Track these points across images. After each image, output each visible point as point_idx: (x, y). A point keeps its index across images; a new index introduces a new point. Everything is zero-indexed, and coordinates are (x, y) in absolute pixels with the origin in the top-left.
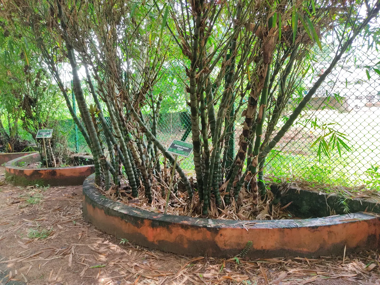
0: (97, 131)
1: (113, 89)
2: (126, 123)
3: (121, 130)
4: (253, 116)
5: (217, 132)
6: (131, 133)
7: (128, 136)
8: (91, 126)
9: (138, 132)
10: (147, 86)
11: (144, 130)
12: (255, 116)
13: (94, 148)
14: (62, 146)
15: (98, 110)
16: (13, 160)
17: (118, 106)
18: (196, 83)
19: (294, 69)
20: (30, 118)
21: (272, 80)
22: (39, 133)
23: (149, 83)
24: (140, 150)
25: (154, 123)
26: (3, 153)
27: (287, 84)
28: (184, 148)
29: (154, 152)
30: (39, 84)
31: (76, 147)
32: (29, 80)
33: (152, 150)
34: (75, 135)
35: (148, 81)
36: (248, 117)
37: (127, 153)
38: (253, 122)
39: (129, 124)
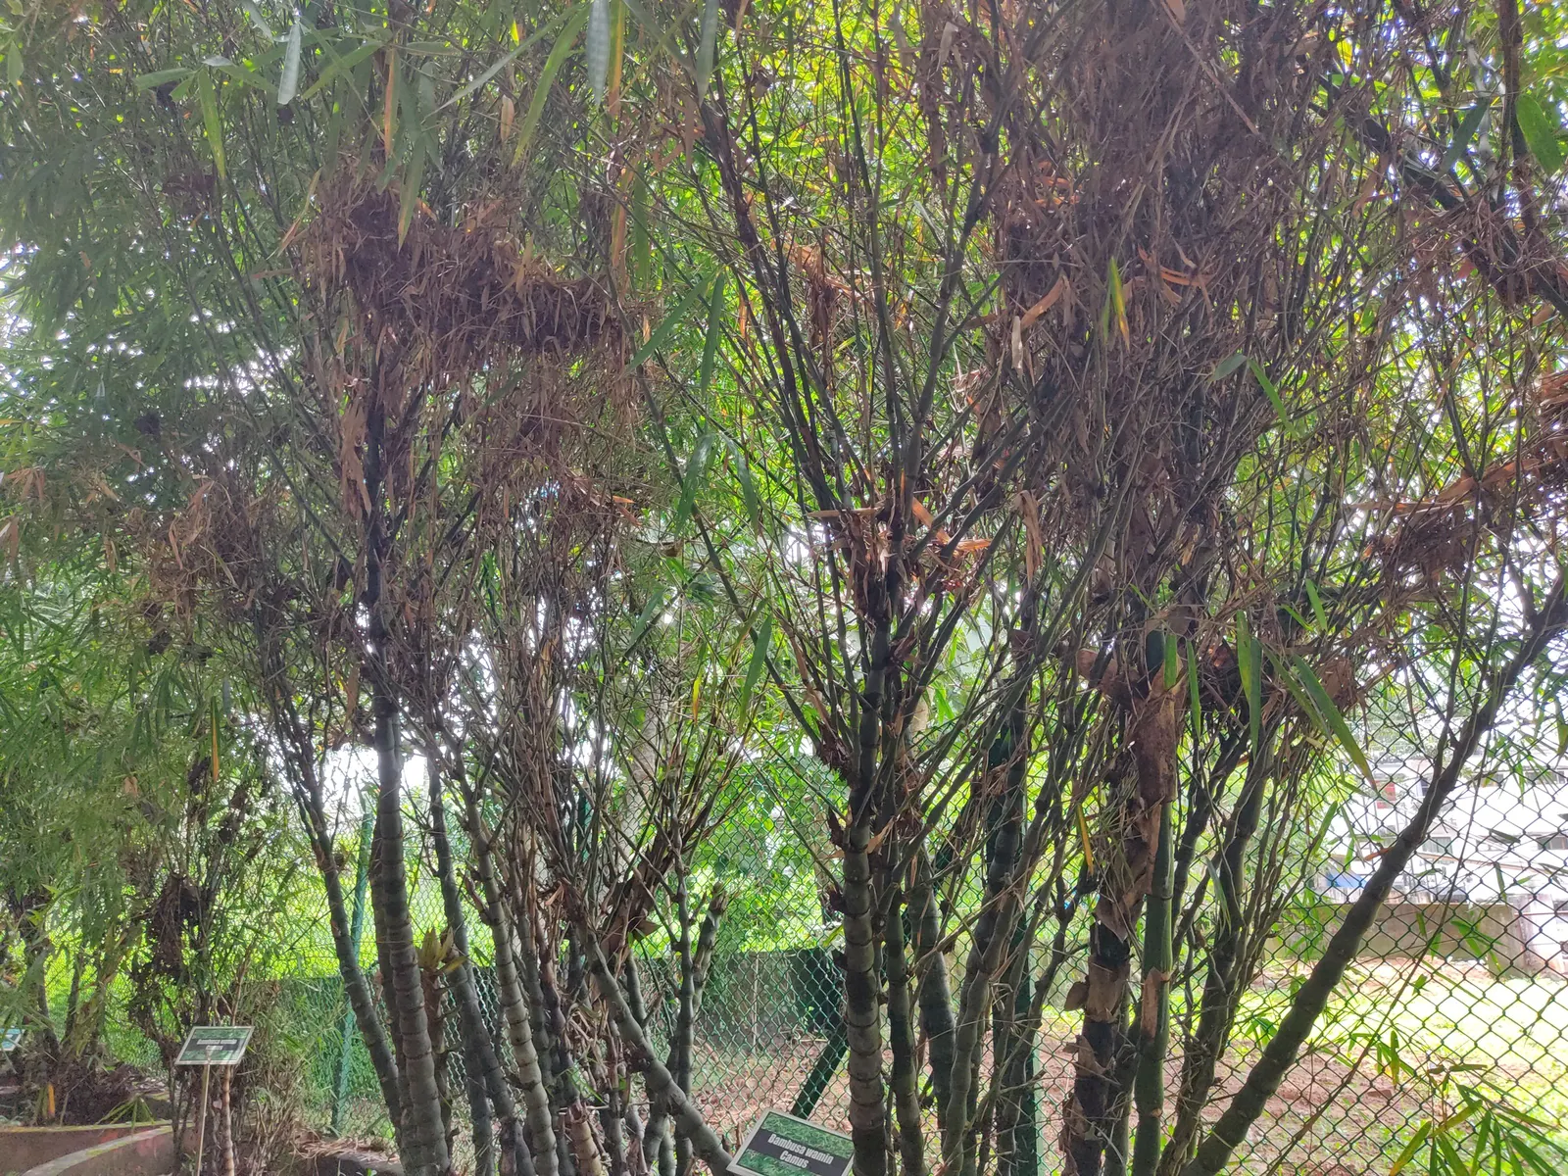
0: (435, 1047)
1: (527, 863)
2: (565, 1014)
3: (540, 1049)
4: (1118, 1011)
5: (961, 1087)
6: (581, 1062)
7: (565, 1078)
8: (413, 1030)
9: (610, 1059)
10: (666, 854)
11: (640, 1061)
12: (1124, 1009)
13: (412, 1127)
14: (277, 1103)
15: (456, 953)
16: (50, 1165)
17: (539, 940)
18: (871, 872)
19: (1272, 819)
20: (169, 971)
21: (1185, 856)
22: (194, 1041)
23: (676, 845)
24: (611, 1146)
25: (684, 1020)
26: (16, 1126)
27: (1248, 877)
28: (810, 1153)
29: (673, 1157)
30: (236, 830)
31: (335, 1111)
32: (199, 813)
33: (663, 1148)
34: (340, 1055)
35: (670, 834)
36: (1098, 1019)
37: (555, 1160)
38: (1119, 1043)
39: (577, 1019)
